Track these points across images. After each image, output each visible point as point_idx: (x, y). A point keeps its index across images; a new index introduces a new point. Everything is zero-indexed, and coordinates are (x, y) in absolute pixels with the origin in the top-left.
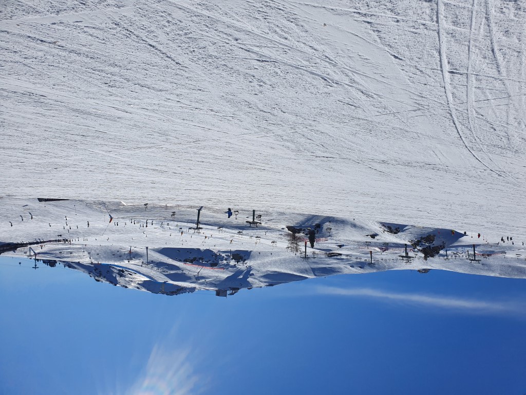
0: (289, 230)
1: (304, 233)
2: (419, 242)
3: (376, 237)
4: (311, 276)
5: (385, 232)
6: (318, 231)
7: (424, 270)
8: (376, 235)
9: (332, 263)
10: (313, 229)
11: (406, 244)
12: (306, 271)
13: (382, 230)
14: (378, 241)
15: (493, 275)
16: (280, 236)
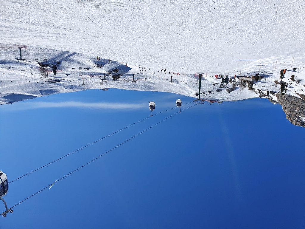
0: (39, 65)
1: (49, 67)
2: (111, 72)
3: (89, 69)
4: (39, 96)
5: (95, 66)
6: (58, 66)
7: (106, 89)
8: (90, 68)
9: (53, 87)
10: (55, 65)
11: (104, 73)
12: (36, 92)
13: (94, 65)
14: (90, 72)
15: (137, 90)
16: (31, 69)
